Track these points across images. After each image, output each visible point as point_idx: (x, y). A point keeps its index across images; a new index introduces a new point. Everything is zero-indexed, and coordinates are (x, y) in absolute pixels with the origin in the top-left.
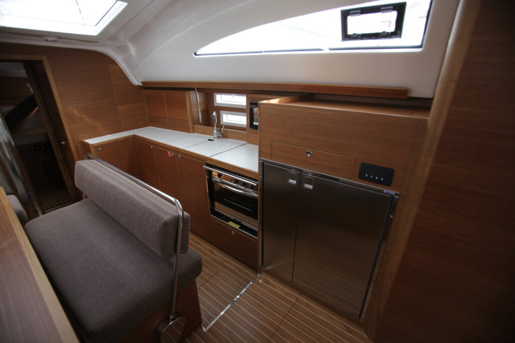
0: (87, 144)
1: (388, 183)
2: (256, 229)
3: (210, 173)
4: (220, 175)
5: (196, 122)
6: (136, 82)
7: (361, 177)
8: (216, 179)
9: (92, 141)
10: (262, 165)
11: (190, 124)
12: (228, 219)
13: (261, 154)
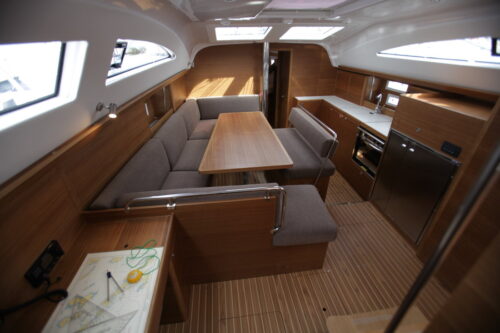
0: (296, 100)
1: (456, 155)
2: (375, 172)
3: (361, 133)
4: (366, 135)
5: (366, 99)
6: (335, 65)
7: (442, 150)
8: (364, 138)
9: (299, 98)
10: (391, 133)
11: (362, 98)
12: (362, 165)
13: (392, 126)
